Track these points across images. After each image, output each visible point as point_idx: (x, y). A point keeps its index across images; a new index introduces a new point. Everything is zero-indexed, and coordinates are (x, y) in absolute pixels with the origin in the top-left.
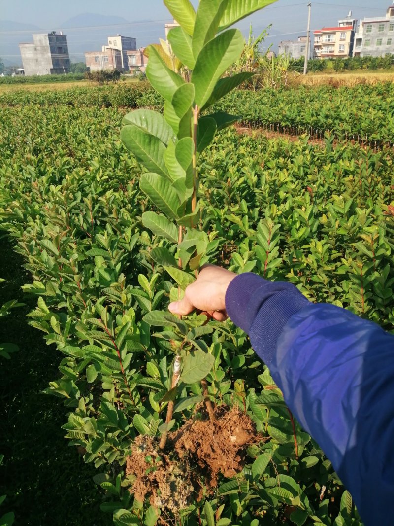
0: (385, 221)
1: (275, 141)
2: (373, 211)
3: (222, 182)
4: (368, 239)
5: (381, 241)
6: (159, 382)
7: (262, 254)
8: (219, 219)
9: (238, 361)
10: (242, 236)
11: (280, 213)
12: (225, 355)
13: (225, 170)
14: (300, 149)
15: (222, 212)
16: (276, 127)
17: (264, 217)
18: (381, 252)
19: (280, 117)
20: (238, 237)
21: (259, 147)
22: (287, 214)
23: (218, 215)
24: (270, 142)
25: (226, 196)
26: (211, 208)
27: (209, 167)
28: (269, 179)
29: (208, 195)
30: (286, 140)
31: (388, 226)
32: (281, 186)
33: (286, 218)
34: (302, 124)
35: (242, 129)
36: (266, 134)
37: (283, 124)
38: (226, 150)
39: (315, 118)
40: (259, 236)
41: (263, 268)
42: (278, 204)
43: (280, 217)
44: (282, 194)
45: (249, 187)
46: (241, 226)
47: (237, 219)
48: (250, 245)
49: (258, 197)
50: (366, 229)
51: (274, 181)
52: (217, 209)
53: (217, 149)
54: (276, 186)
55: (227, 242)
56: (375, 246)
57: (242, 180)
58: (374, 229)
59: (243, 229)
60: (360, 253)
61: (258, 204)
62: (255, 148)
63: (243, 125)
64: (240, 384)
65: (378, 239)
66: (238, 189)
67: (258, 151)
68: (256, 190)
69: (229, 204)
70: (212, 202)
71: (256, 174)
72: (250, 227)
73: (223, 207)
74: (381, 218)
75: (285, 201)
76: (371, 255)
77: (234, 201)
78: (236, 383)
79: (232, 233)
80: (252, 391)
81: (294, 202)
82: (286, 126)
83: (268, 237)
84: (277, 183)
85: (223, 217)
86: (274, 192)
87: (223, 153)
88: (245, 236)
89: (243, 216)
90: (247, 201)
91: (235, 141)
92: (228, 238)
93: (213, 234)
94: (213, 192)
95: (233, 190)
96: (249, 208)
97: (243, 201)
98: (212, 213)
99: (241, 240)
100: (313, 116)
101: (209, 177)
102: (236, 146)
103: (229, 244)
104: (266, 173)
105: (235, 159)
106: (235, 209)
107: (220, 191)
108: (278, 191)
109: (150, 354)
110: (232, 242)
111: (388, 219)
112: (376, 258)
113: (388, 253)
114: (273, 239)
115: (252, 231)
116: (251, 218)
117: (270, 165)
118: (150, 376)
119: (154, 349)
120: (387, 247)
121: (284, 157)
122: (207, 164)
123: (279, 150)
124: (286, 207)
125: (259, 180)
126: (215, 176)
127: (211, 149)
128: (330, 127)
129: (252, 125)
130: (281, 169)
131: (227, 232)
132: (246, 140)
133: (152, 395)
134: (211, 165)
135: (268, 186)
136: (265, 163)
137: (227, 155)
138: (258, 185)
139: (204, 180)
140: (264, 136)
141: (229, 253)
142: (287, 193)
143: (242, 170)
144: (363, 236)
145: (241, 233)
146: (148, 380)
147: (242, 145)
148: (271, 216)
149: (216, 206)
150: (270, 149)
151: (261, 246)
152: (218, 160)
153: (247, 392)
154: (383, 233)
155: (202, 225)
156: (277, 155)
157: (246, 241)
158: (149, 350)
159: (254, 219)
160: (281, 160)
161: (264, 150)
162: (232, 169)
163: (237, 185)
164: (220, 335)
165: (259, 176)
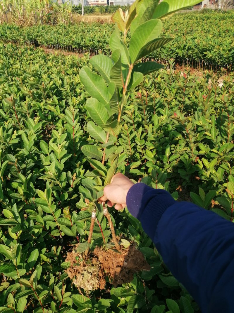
0: (137, 102)
1: (70, 57)
2: (130, 97)
3: (39, 85)
4: (129, 113)
5: (136, 114)
6: (14, 220)
7: (70, 129)
8: (41, 109)
9: (64, 196)
10: (57, 118)
11: (78, 102)
12: (55, 194)
13: (40, 77)
14: (86, 62)
15: (41, 105)
16: (69, 48)
17: (69, 106)
18: (137, 119)
19: (71, 42)
20: (55, 119)
21: (60, 61)
22: (83, 102)
23: (39, 106)
24: (67, 58)
25: (43, 94)
26: (34, 102)
27: (29, 76)
28: (69, 81)
29: (31, 94)
30: (76, 57)
31: (139, 104)
32: (77, 85)
33: (82, 105)
34: (85, 46)
35: (48, 50)
36: (64, 53)
37: (74, 47)
38: (39, 64)
39: (92, 42)
40: (67, 117)
41: (72, 137)
42: (76, 96)
43: (78, 105)
44: (78, 91)
45: (57, 87)
46: (55, 113)
47: (52, 108)
48: (63, 124)
49: (64, 93)
50: (127, 107)
51: (72, 82)
52: (38, 103)
53: (33, 63)
54: (74, 85)
55: (48, 123)
56: (133, 117)
57: (52, 83)
58: (132, 107)
59: (57, 114)
60: (126, 122)
61: (64, 97)
62: (58, 62)
63: (49, 47)
64: (66, 210)
65: (134, 112)
66: (50, 89)
67: (60, 64)
68: (62, 89)
69: (46, 99)
70: (34, 98)
71: (60, 79)
72: (61, 112)
73: (42, 101)
74: (135, 100)
75: (80, 94)
76: (132, 122)
77: (48, 97)
78: (64, 210)
79: (50, 117)
80: (75, 213)
81: (86, 95)
82: (75, 48)
83: (73, 118)
84: (74, 83)
85: (43, 108)
86: (73, 89)
87: (37, 66)
88: (59, 118)
89: (56, 106)
90: (57, 96)
91: (44, 58)
92: (48, 120)
93: (37, 119)
94: (33, 92)
95: (47, 89)
96: (59, 100)
97: (55, 96)
98: (35, 105)
99: (56, 121)
100: (90, 41)
101: (30, 82)
102: (45, 61)
103: (50, 124)
104: (66, 77)
105: (46, 70)
106: (50, 101)
107: (39, 91)
108: (76, 88)
109: (5, 204)
110: (51, 123)
111: (138, 100)
112: (135, 123)
113: (140, 120)
114: (75, 119)
115: (63, 115)
116: (61, 106)
117: (69, 73)
118: (6, 218)
119: (7, 200)
120: (139, 116)
121: (77, 67)
122: (27, 73)
123: (73, 62)
124: (81, 98)
125: (63, 82)
126: (34, 81)
127: (29, 64)
128: (101, 48)
129: (54, 47)
130: (76, 75)
131: (47, 117)
132: (51, 57)
133: (10, 230)
134: (30, 74)
135: (68, 86)
136: (65, 71)
137: (40, 67)
138: (62, 85)
139: (27, 84)
140: (62, 54)
141: (51, 130)
142: (81, 89)
143: (51, 76)
144: (126, 112)
145: (56, 117)
146: (6, 220)
147: (49, 60)
148: (73, 105)
149: (37, 101)
150: (67, 62)
151: (69, 124)
152: (34, 70)
153: (71, 214)
154: (136, 109)
155: (29, 114)
156: (72, 66)
157: (60, 121)
158: (4, 201)
159: (63, 107)
160: (75, 69)
161: (64, 63)
162: (44, 76)
163: (49, 86)
164: (50, 183)
165: (62, 80)
